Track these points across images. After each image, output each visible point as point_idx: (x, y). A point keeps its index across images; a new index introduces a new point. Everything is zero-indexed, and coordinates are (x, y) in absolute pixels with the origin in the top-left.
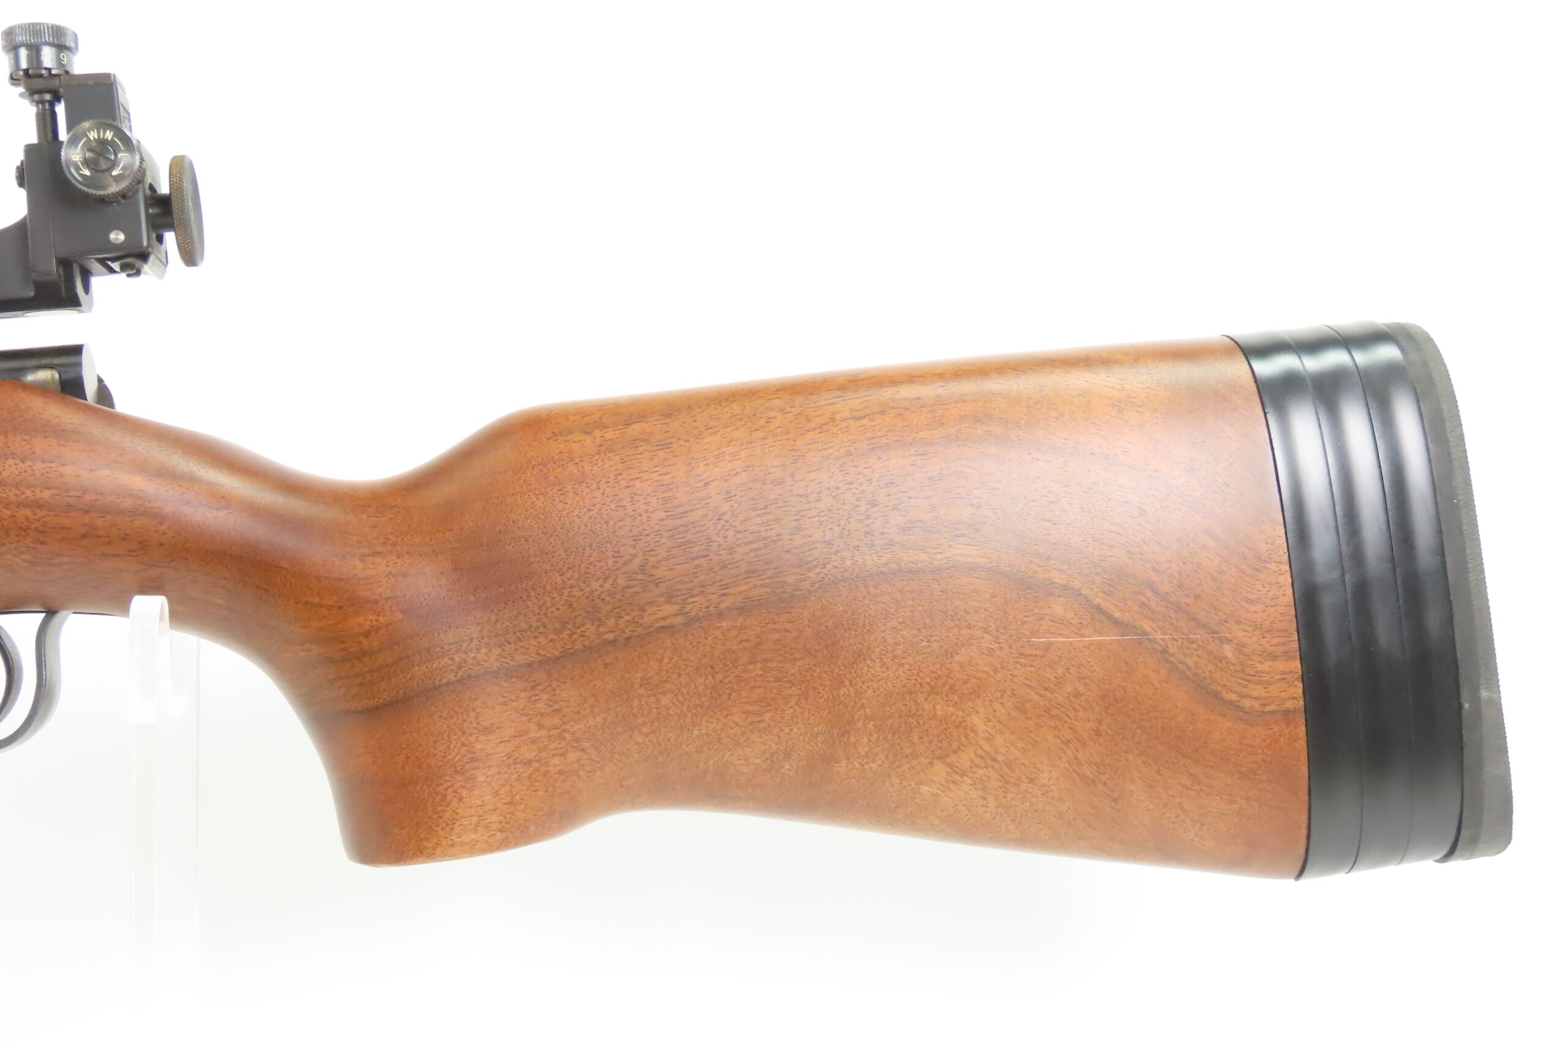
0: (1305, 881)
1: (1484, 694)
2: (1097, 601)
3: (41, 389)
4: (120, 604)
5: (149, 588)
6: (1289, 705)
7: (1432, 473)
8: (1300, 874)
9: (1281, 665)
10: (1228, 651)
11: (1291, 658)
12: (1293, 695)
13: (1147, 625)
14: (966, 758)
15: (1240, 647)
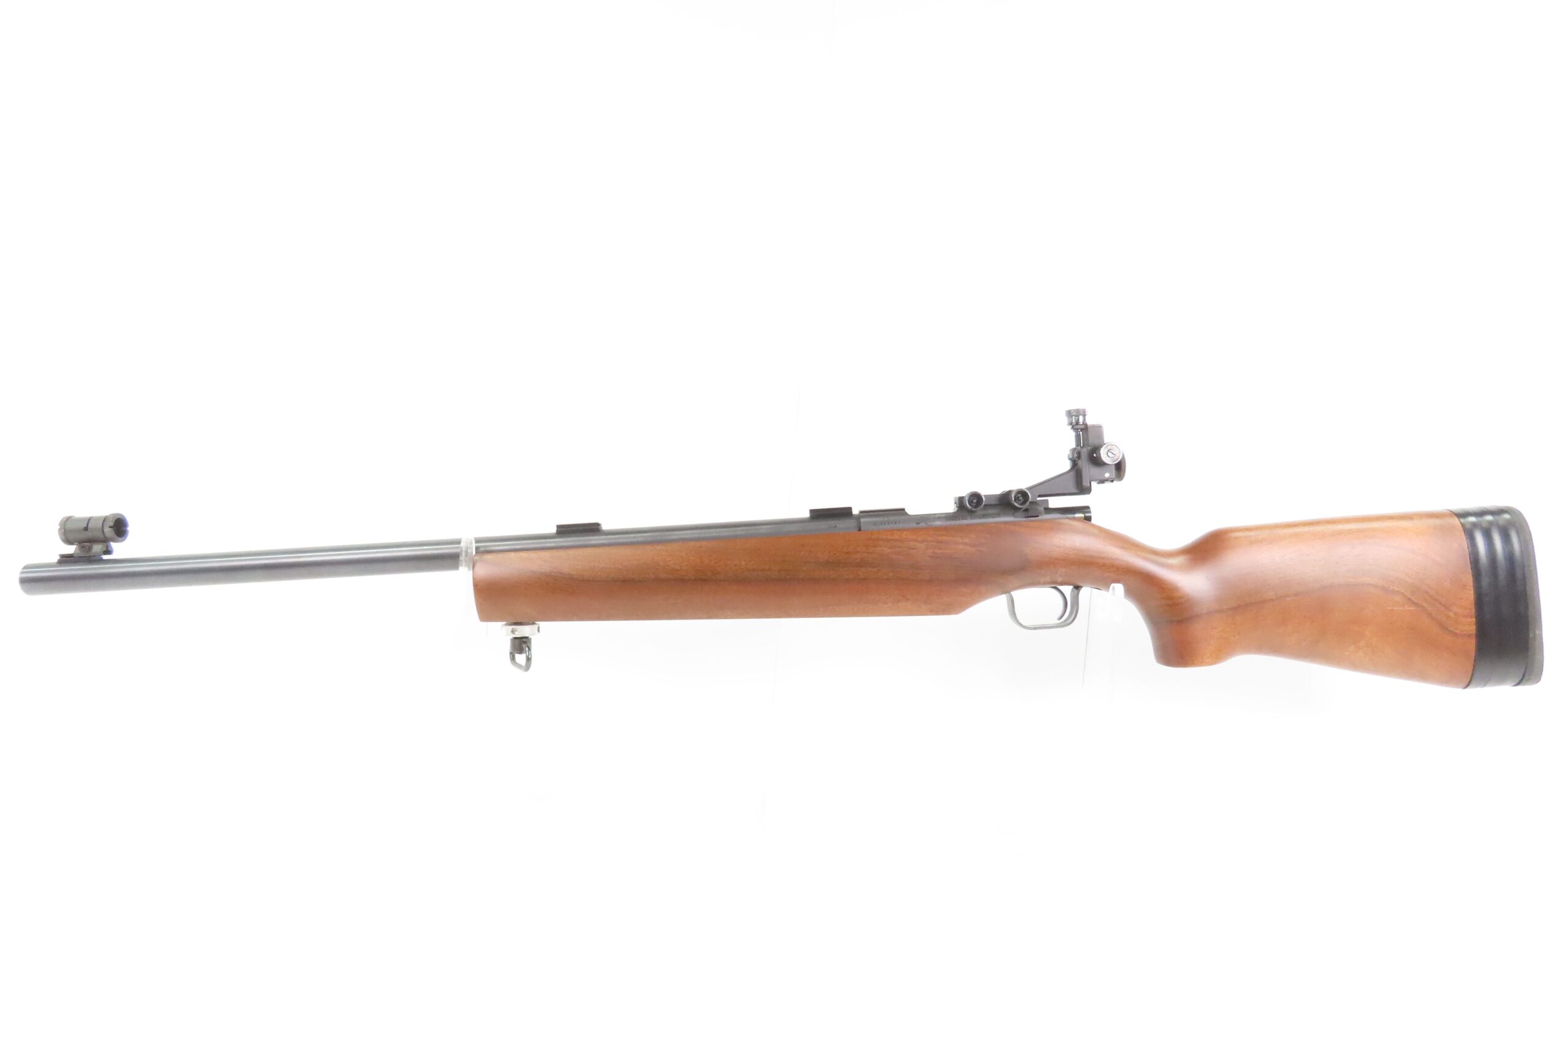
0: (1468, 690)
1: (1537, 632)
2: (1409, 597)
3: (1078, 519)
4: (1107, 587)
5: (1117, 581)
6: (1471, 632)
7: (1521, 548)
8: (1467, 686)
9: (1469, 620)
10: (1452, 615)
11: (1471, 617)
12: (1472, 629)
13: (1425, 605)
14: (1362, 644)
15: (1456, 614)
